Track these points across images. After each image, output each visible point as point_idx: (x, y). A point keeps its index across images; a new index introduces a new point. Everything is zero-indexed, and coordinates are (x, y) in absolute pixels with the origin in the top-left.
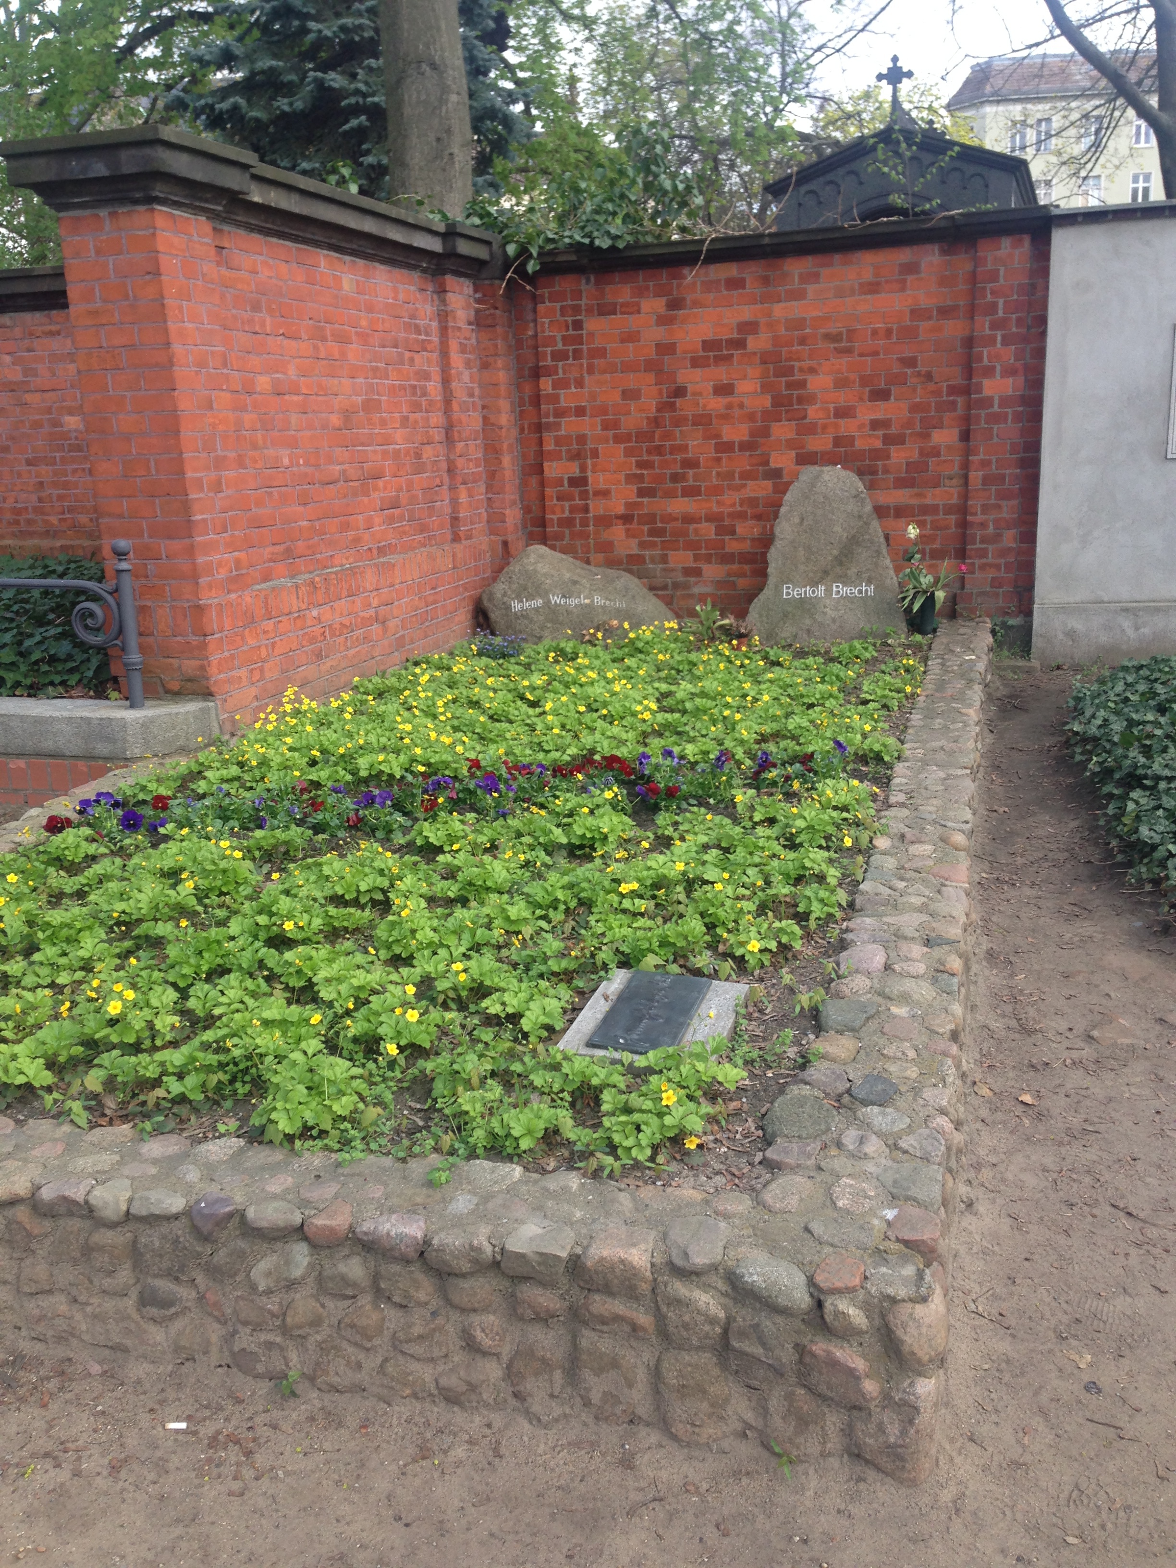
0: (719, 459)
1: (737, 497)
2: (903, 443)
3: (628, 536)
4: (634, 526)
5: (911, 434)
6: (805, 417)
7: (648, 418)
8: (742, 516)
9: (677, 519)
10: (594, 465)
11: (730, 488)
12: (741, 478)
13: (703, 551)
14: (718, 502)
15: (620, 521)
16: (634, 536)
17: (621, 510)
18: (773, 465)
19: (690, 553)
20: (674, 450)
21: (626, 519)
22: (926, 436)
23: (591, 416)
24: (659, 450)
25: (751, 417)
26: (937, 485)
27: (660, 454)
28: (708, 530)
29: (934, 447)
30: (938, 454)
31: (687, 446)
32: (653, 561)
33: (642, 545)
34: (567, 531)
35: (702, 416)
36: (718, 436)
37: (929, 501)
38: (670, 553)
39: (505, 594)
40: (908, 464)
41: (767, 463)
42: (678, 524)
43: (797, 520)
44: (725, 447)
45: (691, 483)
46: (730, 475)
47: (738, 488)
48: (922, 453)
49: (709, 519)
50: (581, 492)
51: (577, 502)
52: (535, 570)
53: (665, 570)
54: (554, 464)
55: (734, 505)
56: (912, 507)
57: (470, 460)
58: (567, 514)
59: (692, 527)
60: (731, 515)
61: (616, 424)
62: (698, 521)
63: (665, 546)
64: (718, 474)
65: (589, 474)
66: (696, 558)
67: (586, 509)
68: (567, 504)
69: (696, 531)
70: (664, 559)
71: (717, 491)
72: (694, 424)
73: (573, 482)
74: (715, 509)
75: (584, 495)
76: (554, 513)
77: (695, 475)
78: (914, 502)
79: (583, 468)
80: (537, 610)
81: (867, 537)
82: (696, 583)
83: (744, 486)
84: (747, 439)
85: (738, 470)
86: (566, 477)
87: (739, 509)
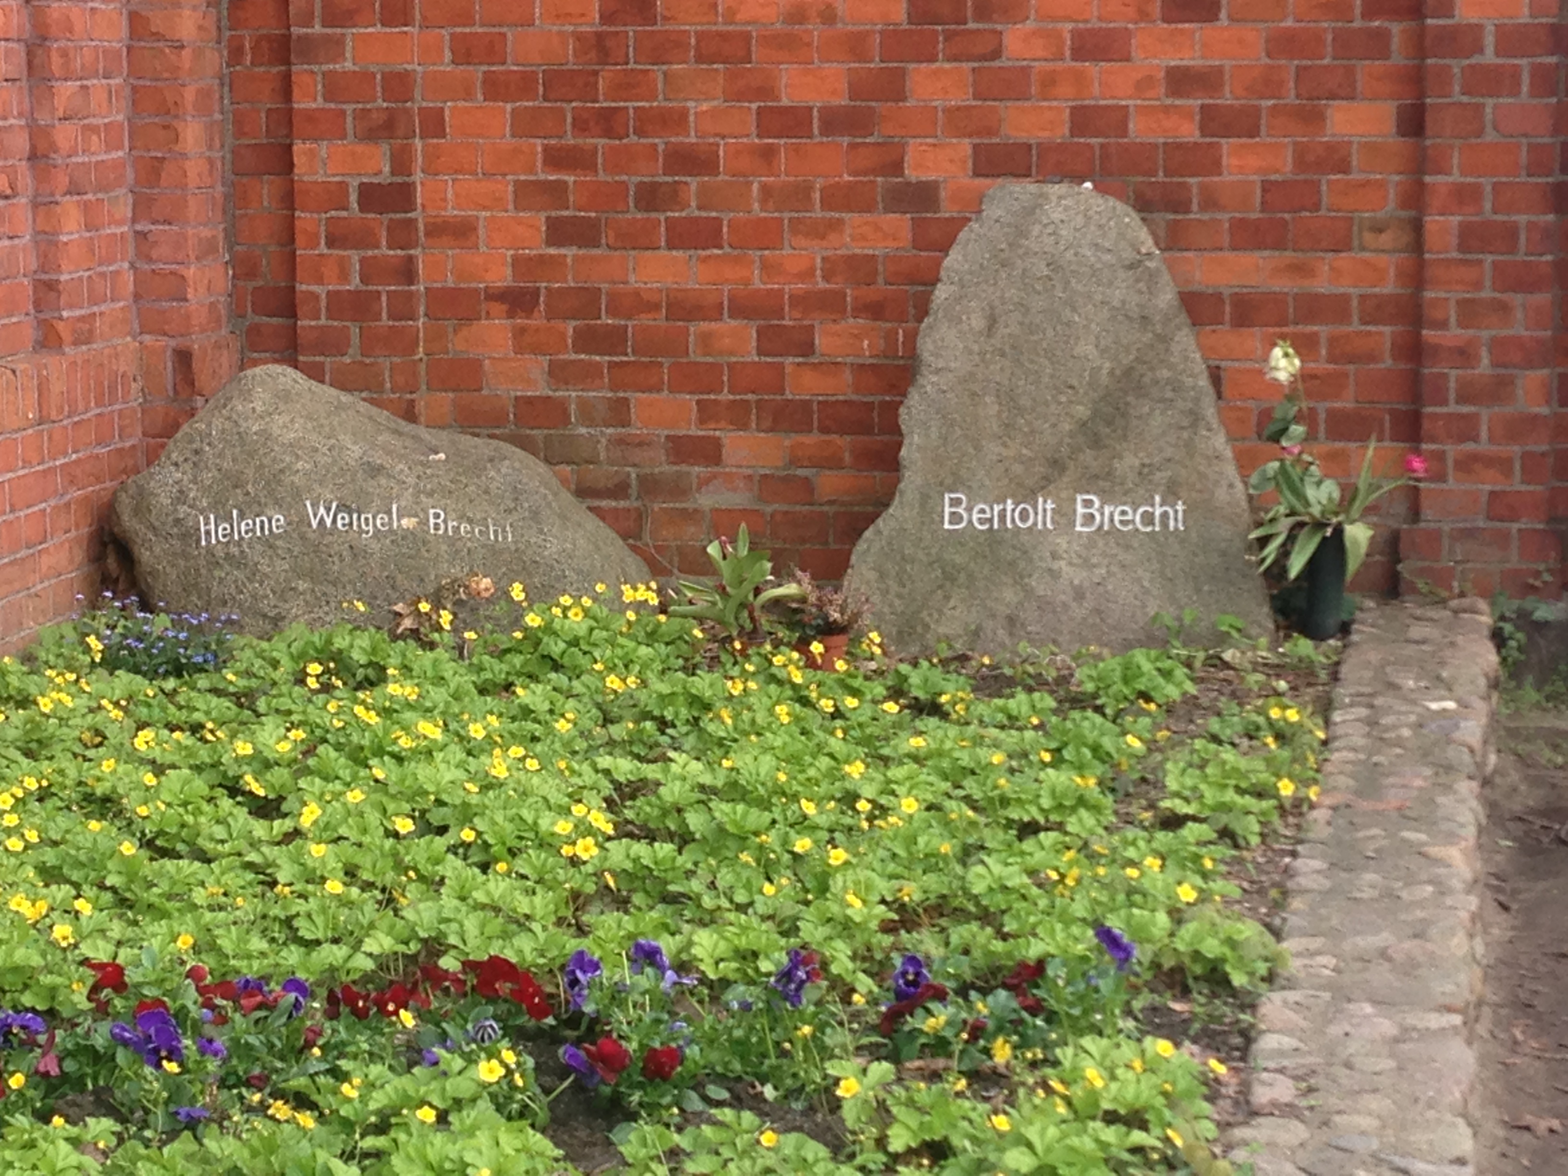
0: (768, 154)
1: (816, 253)
2: (1253, 132)
3: (519, 350)
4: (537, 321)
5: (1274, 111)
6: (996, 54)
7: (579, 37)
8: (829, 304)
9: (657, 307)
10: (431, 156)
11: (798, 228)
12: (826, 204)
13: (725, 396)
14: (767, 267)
15: (499, 308)
16: (537, 350)
17: (502, 277)
18: (911, 174)
19: (690, 399)
20: (648, 123)
21: (517, 301)
22: (1313, 117)
23: (426, 25)
24: (607, 123)
25: (855, 46)
26: (1342, 245)
27: (608, 133)
28: (739, 340)
29: (1330, 148)
30: (1344, 167)
31: (684, 114)
32: (588, 418)
33: (559, 373)
34: (354, 331)
36: (766, 91)
37: (1322, 285)
38: (634, 397)
39: (181, 497)
40: (1267, 187)
41: (897, 167)
42: (658, 321)
43: (978, 322)
44: (787, 122)
45: (693, 211)
46: (798, 196)
47: (821, 231)
48: (1300, 163)
49: (742, 309)
50: (394, 226)
51: (385, 250)
52: (267, 436)
53: (621, 441)
54: (323, 149)
55: (809, 273)
56: (1277, 299)
57: (94, 129)
58: (355, 283)
59: (695, 329)
60: (797, 300)
61: (492, 50)
62: (714, 313)
63: (621, 377)
64: (766, 191)
65: (418, 177)
66: (706, 413)
67: (407, 272)
68: (354, 256)
69: (705, 339)
70: (619, 413)
71: (763, 235)
72: (700, 59)
73: (373, 197)
74: (757, 284)
75: (403, 234)
76: (320, 281)
77: (703, 190)
78: (1284, 285)
79: (401, 163)
80: (269, 543)
81: (1165, 373)
82: (704, 482)
83: (836, 226)
84: (845, 102)
85: (819, 183)
86: (354, 183)
87: (822, 285)
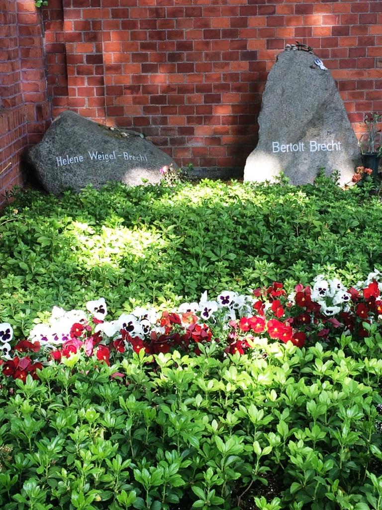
0: (207, 44)
1: (221, 72)
2: (347, 34)
3: (135, 103)
4: (140, 94)
5: (353, 28)
6: (274, 12)
7: (150, 10)
8: (225, 87)
9: (173, 90)
11: (216, 66)
12: (224, 58)
13: (195, 115)
14: (207, 77)
15: (129, 91)
16: (139, 103)
17: (129, 82)
18: (249, 49)
19: (185, 116)
20: (172, 35)
21: (133, 89)
22: (364, 29)
23: (104, 6)
24: (159, 36)
25: (232, 11)
26: (371, 66)
27: (160, 39)
28: (199, 99)
29: (369, 38)
30: (373, 44)
31: (182, 33)
32: (155, 122)
33: (147, 110)
34: (86, 99)
35: (193, 9)
36: (206, 25)
37: (366, 78)
38: (169, 116)
39: (50, 152)
40: (350, 50)
41: (245, 47)
42: (175, 94)
43: (279, 91)
44: (212, 34)
45: (185, 61)
46: (216, 56)
47: (223, 66)
48: (360, 43)
49: (200, 89)
50: (97, 68)
51: (95, 75)
53: (164, 129)
54: (75, 44)
55: (219, 79)
56: (353, 83)
57: (12, 40)
58: (86, 85)
59: (186, 96)
60: (216, 87)
61: (125, 14)
62: (191, 91)
63: (165, 110)
64: (207, 55)
65: (104, 52)
66: (190, 120)
67: (101, 81)
68: (86, 77)
69: (189, 99)
70: (164, 121)
71: (206, 68)
72: (187, 15)
73: (90, 59)
74: (204, 82)
75: (100, 70)
76: (76, 85)
77: (188, 55)
78: (355, 78)
79: (99, 49)
80: (79, 164)
81: (333, 105)
82: (189, 140)
83: (227, 64)
84: (230, 28)
85: (222, 52)
86: (85, 55)
87: (223, 82)
